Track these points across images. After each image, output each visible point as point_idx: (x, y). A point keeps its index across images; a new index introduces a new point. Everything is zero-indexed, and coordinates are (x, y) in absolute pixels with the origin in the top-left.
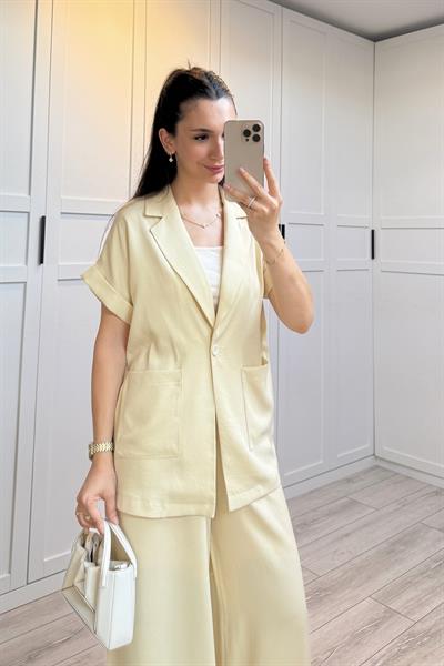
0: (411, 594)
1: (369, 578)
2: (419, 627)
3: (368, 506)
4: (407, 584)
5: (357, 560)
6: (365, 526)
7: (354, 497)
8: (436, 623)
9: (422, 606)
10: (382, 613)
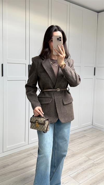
3: (88, 137)
7: (85, 134)
8: (100, 162)
9: (97, 158)
10: (87, 160)
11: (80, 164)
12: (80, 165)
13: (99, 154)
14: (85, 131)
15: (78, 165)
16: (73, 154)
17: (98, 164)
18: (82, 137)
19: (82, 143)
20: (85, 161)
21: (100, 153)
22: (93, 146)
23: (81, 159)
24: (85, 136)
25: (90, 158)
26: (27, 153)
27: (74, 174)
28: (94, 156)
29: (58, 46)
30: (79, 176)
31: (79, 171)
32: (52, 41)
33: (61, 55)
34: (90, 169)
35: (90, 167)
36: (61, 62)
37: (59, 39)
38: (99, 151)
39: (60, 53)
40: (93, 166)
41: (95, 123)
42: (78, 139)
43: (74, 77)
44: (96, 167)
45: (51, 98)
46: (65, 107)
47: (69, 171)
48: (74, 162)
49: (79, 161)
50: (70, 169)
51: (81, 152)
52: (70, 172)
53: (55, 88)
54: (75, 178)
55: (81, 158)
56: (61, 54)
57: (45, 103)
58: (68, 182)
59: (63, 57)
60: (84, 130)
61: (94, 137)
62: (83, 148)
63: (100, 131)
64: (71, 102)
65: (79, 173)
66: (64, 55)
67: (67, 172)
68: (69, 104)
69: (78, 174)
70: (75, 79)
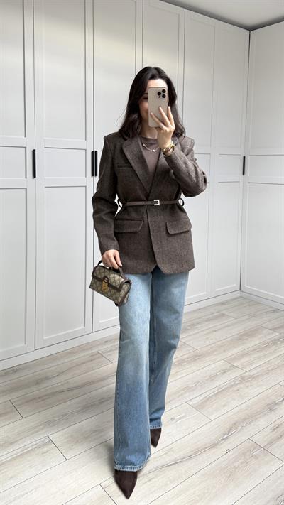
3: (231, 317)
7: (224, 312)
8: (258, 373)
9: (251, 364)
10: (228, 367)
11: (212, 378)
12: (213, 380)
13: (255, 356)
14: (222, 304)
15: (207, 380)
16: (196, 356)
17: (253, 377)
18: (217, 317)
19: (215, 331)
20: (224, 372)
21: (259, 354)
22: (240, 339)
23: (213, 366)
24: (223, 315)
25: (235, 364)
26: (90, 352)
27: (198, 399)
28: (243, 360)
29: (159, 110)
30: (208, 403)
31: (208, 393)
32: (147, 99)
33: (164, 127)
34: (235, 388)
35: (235, 385)
36: (165, 143)
37: (160, 94)
38: (256, 350)
39: (164, 124)
40: (241, 382)
41: (246, 286)
42: (207, 323)
43: (193, 175)
44: (247, 384)
45: (142, 219)
46: (171, 239)
47: (185, 393)
48: (198, 372)
49: (208, 370)
50: (188, 389)
51: (213, 352)
52: (187, 394)
53: (150, 198)
54: (200, 407)
55: (214, 364)
56: (167, 126)
57: (129, 230)
58: (183, 417)
59: (170, 131)
60: (221, 301)
61: (244, 318)
62: (219, 343)
63: (259, 303)
64: (186, 230)
65: (210, 398)
66: (173, 128)
67: (182, 395)
68: (181, 233)
69: (208, 399)
70: (195, 179)
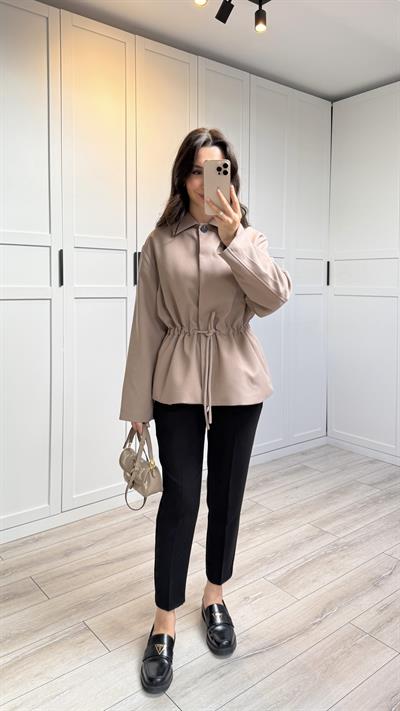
0: (340, 522)
1: (310, 512)
2: (342, 540)
3: (315, 470)
4: (339, 516)
5: (302, 503)
6: (312, 482)
7: (306, 464)
8: (356, 539)
9: (345, 528)
10: (316, 533)
11: (296, 546)
12: (297, 549)
14: (303, 453)
15: (290, 549)
16: (272, 519)
17: (350, 545)
18: (297, 470)
20: (311, 539)
23: (295, 532)
24: (305, 468)
25: (325, 529)
26: (134, 514)
27: (278, 573)
29: (217, 193)
30: (292, 578)
33: (226, 217)
34: (326, 559)
38: (352, 510)
40: (334, 551)
41: (334, 429)
47: (261, 565)
48: (278, 539)
49: (290, 537)
51: (295, 514)
54: (281, 583)
58: (260, 596)
60: (302, 450)
61: (333, 472)
63: (350, 452)
65: (294, 572)
67: (257, 568)
69: (291, 573)
